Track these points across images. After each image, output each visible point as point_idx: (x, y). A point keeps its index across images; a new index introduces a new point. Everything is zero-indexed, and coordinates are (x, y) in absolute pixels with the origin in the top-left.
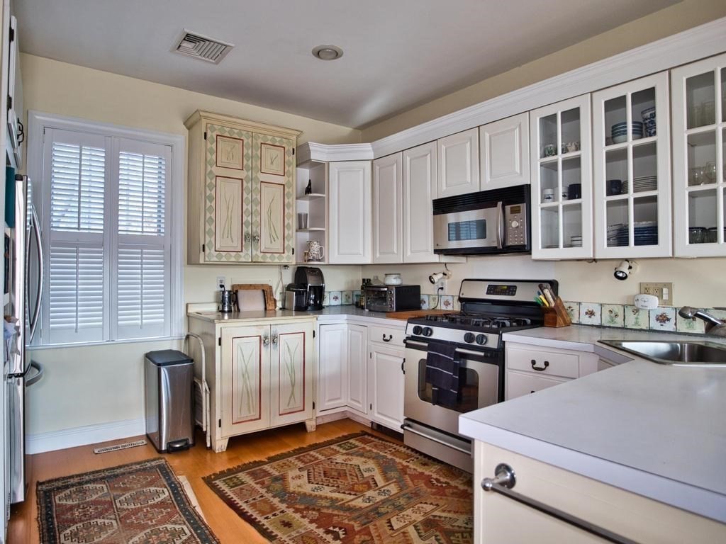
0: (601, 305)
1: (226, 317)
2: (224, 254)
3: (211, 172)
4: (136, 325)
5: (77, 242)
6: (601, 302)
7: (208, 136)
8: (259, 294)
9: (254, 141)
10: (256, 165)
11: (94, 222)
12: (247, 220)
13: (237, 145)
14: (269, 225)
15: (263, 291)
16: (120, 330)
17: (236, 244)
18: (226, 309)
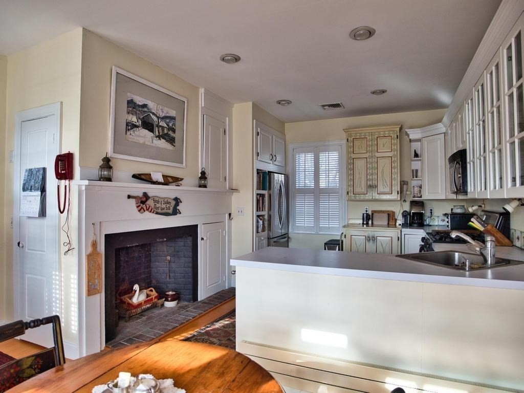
0: (521, 232)
1: (365, 226)
2: (357, 195)
3: (351, 157)
4: (327, 227)
5: (305, 191)
6: (521, 230)
7: (349, 140)
8: (386, 216)
9: (373, 137)
10: (374, 149)
11: (310, 183)
12: (370, 178)
13: (363, 141)
14: (382, 180)
15: (389, 214)
16: (321, 229)
17: (364, 190)
18: (365, 223)
